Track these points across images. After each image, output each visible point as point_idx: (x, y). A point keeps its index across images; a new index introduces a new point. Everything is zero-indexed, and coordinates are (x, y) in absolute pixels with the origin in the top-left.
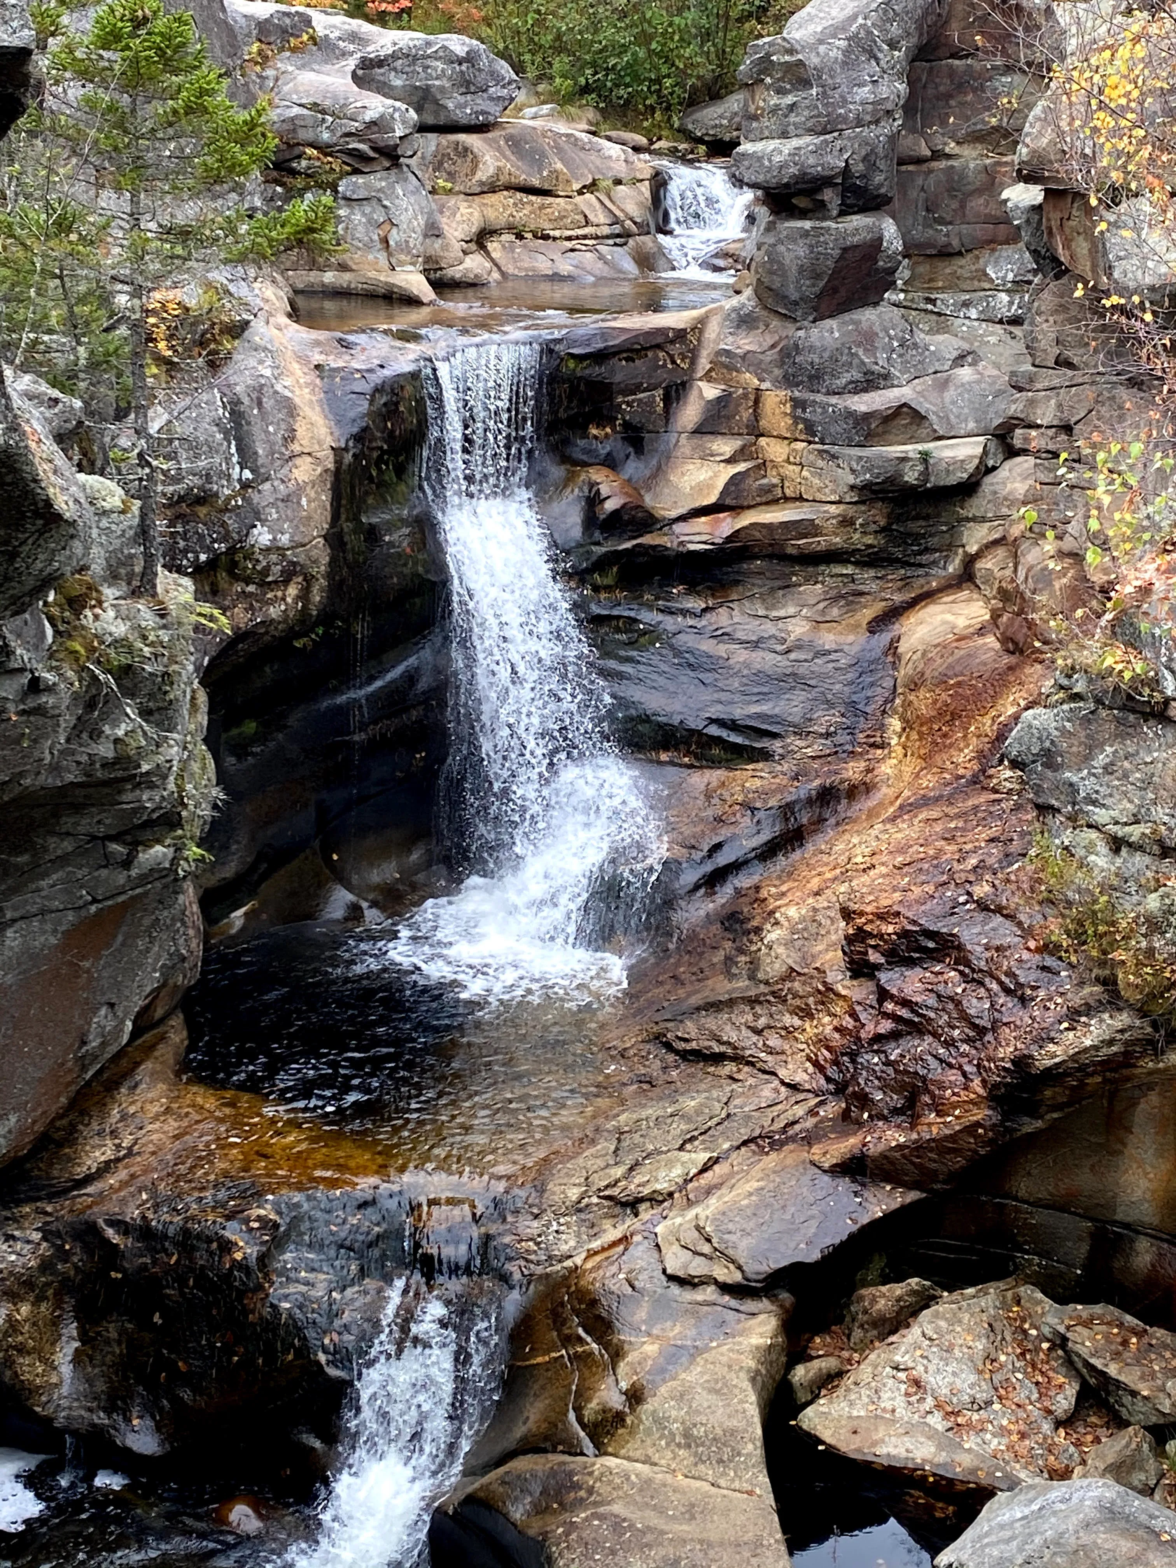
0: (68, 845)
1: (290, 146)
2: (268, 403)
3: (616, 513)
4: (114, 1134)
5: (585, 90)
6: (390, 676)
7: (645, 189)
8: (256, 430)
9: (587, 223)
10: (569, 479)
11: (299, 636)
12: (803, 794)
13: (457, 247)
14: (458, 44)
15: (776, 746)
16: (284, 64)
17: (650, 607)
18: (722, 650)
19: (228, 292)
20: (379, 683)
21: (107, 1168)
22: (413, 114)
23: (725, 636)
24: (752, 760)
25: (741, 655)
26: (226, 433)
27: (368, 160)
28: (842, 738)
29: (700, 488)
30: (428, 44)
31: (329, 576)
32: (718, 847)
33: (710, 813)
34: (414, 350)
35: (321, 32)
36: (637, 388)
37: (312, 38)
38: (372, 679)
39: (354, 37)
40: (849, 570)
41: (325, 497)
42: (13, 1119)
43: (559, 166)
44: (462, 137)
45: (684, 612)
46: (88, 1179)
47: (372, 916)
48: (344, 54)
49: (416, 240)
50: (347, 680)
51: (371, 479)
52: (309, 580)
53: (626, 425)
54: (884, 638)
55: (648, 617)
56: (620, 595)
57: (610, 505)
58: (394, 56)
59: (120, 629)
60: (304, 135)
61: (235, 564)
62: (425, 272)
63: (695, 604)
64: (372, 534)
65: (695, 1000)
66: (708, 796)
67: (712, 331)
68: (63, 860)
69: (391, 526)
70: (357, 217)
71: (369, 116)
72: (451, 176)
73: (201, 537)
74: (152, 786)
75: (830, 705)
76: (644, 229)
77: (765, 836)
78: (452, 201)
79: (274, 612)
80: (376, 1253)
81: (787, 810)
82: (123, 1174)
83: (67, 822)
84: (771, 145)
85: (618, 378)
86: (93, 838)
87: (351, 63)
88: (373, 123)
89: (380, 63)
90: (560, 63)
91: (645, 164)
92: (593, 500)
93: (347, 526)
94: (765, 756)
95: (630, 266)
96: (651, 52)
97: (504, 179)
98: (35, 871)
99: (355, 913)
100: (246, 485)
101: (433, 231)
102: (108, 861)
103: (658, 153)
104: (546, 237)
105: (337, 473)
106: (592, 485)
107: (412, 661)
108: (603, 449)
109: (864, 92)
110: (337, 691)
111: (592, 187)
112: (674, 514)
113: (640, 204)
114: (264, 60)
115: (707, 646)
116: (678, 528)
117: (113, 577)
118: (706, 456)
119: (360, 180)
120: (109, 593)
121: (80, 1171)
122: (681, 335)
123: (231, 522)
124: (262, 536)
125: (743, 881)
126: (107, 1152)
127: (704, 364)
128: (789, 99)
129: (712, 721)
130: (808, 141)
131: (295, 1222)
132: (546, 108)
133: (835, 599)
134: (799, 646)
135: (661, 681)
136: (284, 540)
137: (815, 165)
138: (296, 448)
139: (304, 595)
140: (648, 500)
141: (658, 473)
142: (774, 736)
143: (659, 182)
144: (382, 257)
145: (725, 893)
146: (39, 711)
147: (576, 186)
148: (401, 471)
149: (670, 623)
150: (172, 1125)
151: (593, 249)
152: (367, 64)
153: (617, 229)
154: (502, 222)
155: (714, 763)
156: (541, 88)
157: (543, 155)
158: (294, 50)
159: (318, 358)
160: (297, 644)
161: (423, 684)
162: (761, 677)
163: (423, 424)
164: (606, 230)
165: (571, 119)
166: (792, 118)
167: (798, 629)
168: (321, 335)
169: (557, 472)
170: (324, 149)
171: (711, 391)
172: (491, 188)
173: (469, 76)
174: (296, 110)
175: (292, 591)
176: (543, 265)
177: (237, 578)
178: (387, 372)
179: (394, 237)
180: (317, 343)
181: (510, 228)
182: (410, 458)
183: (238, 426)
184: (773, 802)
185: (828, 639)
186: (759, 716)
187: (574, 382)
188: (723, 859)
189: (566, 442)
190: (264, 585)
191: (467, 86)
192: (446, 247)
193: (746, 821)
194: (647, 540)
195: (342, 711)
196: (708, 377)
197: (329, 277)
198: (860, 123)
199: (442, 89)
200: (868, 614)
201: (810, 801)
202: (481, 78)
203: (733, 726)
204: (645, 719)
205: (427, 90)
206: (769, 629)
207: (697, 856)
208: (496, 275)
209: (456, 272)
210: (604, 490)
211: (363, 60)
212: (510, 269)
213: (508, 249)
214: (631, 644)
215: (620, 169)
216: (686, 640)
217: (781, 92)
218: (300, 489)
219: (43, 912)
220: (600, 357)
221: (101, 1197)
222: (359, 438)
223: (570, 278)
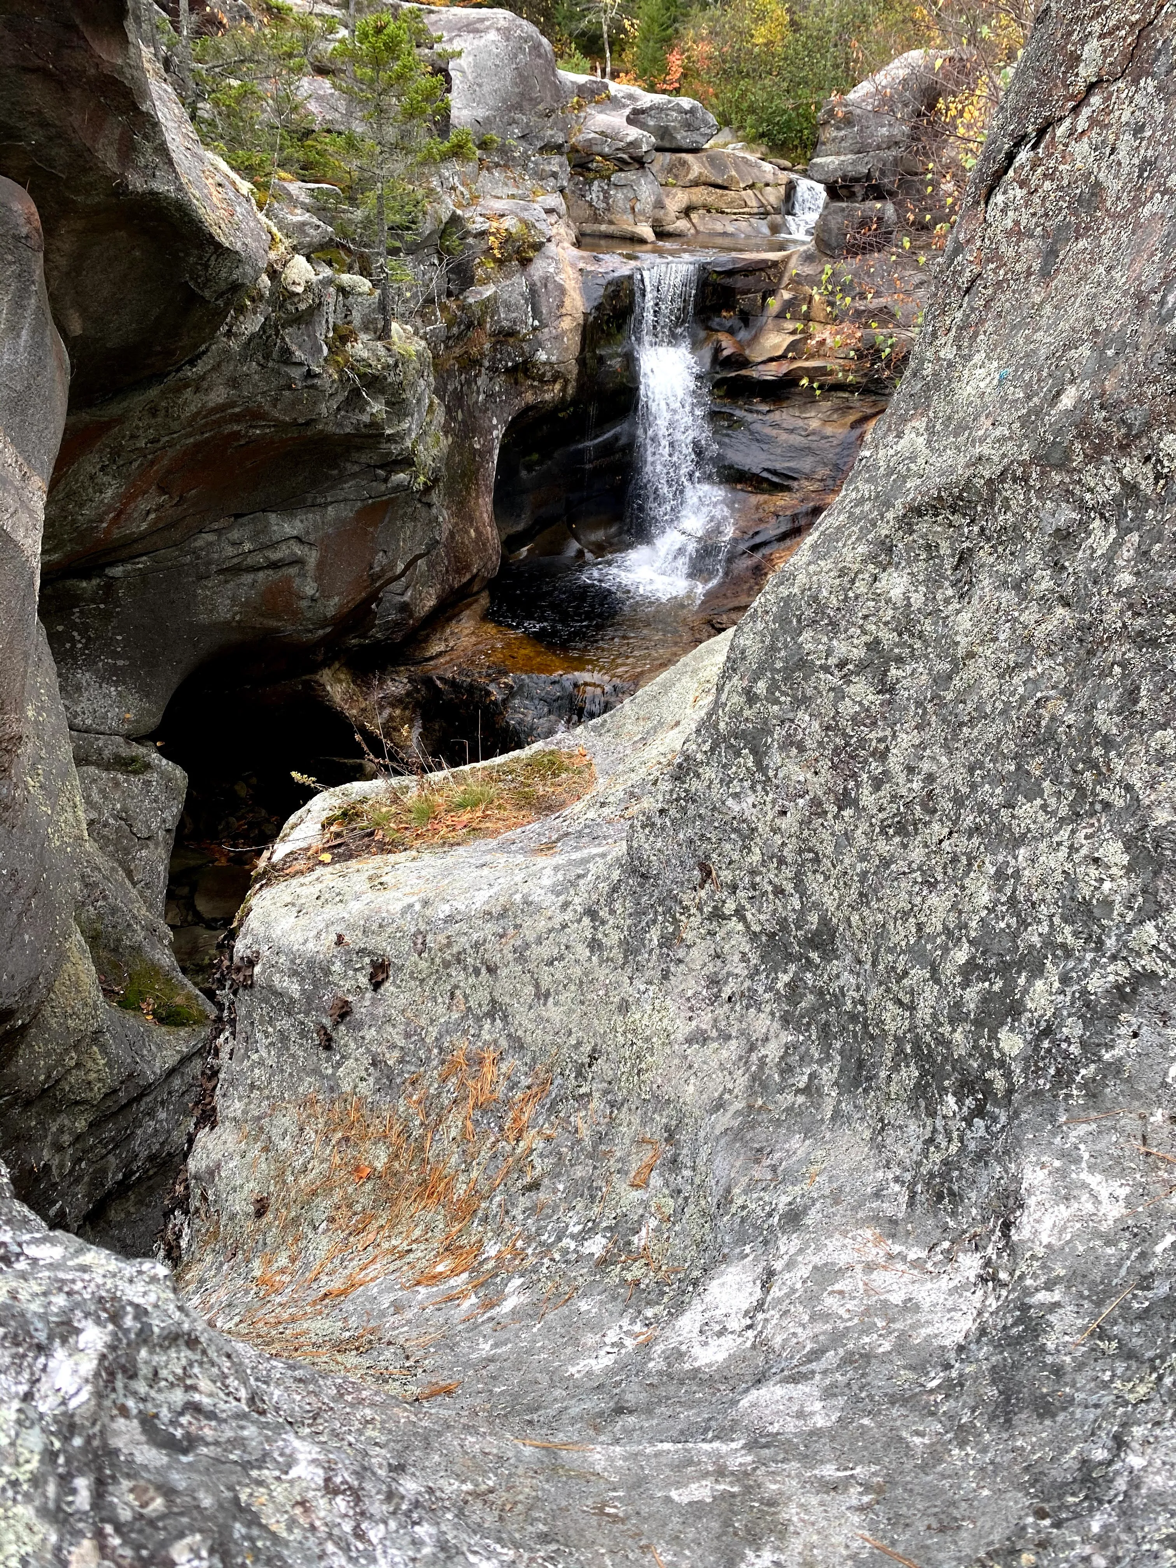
0: (356, 468)
1: (588, 155)
2: (550, 286)
3: (728, 357)
4: (446, 640)
5: (762, 135)
6: (606, 436)
7: (782, 190)
8: (543, 300)
9: (746, 205)
10: (707, 338)
11: (561, 411)
12: (804, 509)
13: (673, 215)
14: (686, 102)
15: (795, 484)
16: (591, 110)
17: (741, 408)
18: (774, 432)
19: (534, 226)
20: (600, 439)
21: (440, 654)
22: (653, 139)
23: (775, 425)
24: (782, 491)
25: (784, 436)
26: (526, 300)
27: (628, 164)
28: (829, 482)
29: (776, 347)
30: (670, 102)
31: (578, 380)
32: (757, 533)
33: (756, 516)
34: (633, 264)
35: (613, 93)
36: (749, 291)
37: (608, 97)
38: (597, 436)
39: (631, 97)
40: (846, 395)
41: (578, 339)
42: (337, 599)
43: (733, 173)
44: (684, 155)
45: (758, 412)
46: (432, 658)
47: (589, 556)
48: (624, 106)
49: (649, 208)
50: (583, 436)
51: (603, 331)
52: (566, 382)
53: (741, 311)
54: (858, 432)
55: (739, 413)
56: (727, 401)
57: (726, 353)
58: (651, 108)
59: (365, 354)
60: (596, 149)
61: (527, 370)
62: (653, 227)
63: (765, 408)
64: (601, 360)
65: (731, 605)
66: (757, 509)
67: (793, 262)
68: (354, 475)
69: (612, 357)
70: (620, 195)
71: (629, 139)
72: (676, 177)
73: (509, 354)
74: (396, 442)
75: (825, 464)
76: (777, 211)
77: (783, 529)
78: (674, 190)
79: (548, 397)
80: (556, 704)
81: (794, 517)
82: (448, 658)
83: (355, 456)
84: (829, 159)
85: (738, 285)
86: (369, 466)
87: (627, 111)
88: (631, 143)
89: (643, 112)
90: (750, 119)
91: (784, 177)
92: (718, 350)
93: (588, 355)
94: (788, 489)
95: (766, 230)
96: (798, 115)
97: (703, 179)
98: (341, 479)
99: (580, 554)
100: (535, 329)
101: (659, 205)
102: (376, 478)
103: (796, 172)
104: (723, 212)
105: (585, 326)
106: (719, 341)
107: (618, 429)
108: (728, 324)
109: (884, 131)
110: (579, 441)
111: (752, 186)
112: (760, 360)
113: (778, 198)
114: (580, 107)
115: (768, 431)
116: (760, 367)
117: (366, 329)
118: (780, 330)
119: (623, 175)
120: (364, 337)
121: (428, 654)
122: (775, 264)
123: (525, 346)
124: (542, 356)
125: (766, 551)
126: (442, 648)
127: (786, 280)
128: (843, 133)
129: (765, 470)
130: (850, 157)
131: (521, 687)
132: (740, 145)
133: (836, 410)
134: (813, 433)
135: (742, 447)
136: (554, 359)
137: (852, 171)
138: (564, 311)
139: (564, 389)
140: (747, 352)
141: (755, 338)
142: (795, 479)
143: (791, 187)
144: (631, 217)
145: (758, 556)
146: (313, 387)
147: (742, 185)
148: (620, 328)
149: (750, 417)
150: (473, 639)
151: (747, 220)
152: (636, 112)
153: (762, 210)
154: (700, 203)
155: (763, 492)
156: (740, 133)
157: (726, 167)
158: (597, 102)
159: (581, 265)
160: (561, 415)
161: (623, 441)
162: (792, 448)
163: (632, 303)
164: (756, 210)
165: (753, 151)
166: (843, 144)
167: (815, 424)
168: (585, 254)
169: (702, 334)
170: (605, 157)
171: (787, 295)
172: (696, 184)
173: (691, 121)
174: (592, 135)
175: (557, 386)
176: (719, 227)
177: (528, 377)
178: (616, 274)
179: (638, 207)
180: (582, 258)
181: (704, 206)
182: (625, 322)
183: (533, 297)
184: (788, 513)
185: (829, 430)
186: (789, 468)
187: (715, 285)
188: (758, 540)
189: (709, 318)
190: (541, 381)
191: (689, 126)
192: (666, 214)
193: (773, 521)
194: (743, 372)
195: (581, 452)
196: (786, 288)
197: (603, 227)
198: (879, 148)
199: (675, 128)
200: (852, 418)
201: (807, 514)
202: (697, 123)
203: (774, 473)
204: (731, 467)
205: (666, 128)
206: (800, 423)
207: (746, 537)
208: (692, 231)
209: (670, 228)
210: (724, 344)
211: (634, 110)
212: (701, 228)
213: (702, 218)
214: (729, 427)
215: (770, 178)
216: (757, 427)
217: (838, 129)
218: (564, 333)
219: (345, 500)
220: (730, 273)
221: (436, 667)
222: (598, 308)
223: (732, 235)
